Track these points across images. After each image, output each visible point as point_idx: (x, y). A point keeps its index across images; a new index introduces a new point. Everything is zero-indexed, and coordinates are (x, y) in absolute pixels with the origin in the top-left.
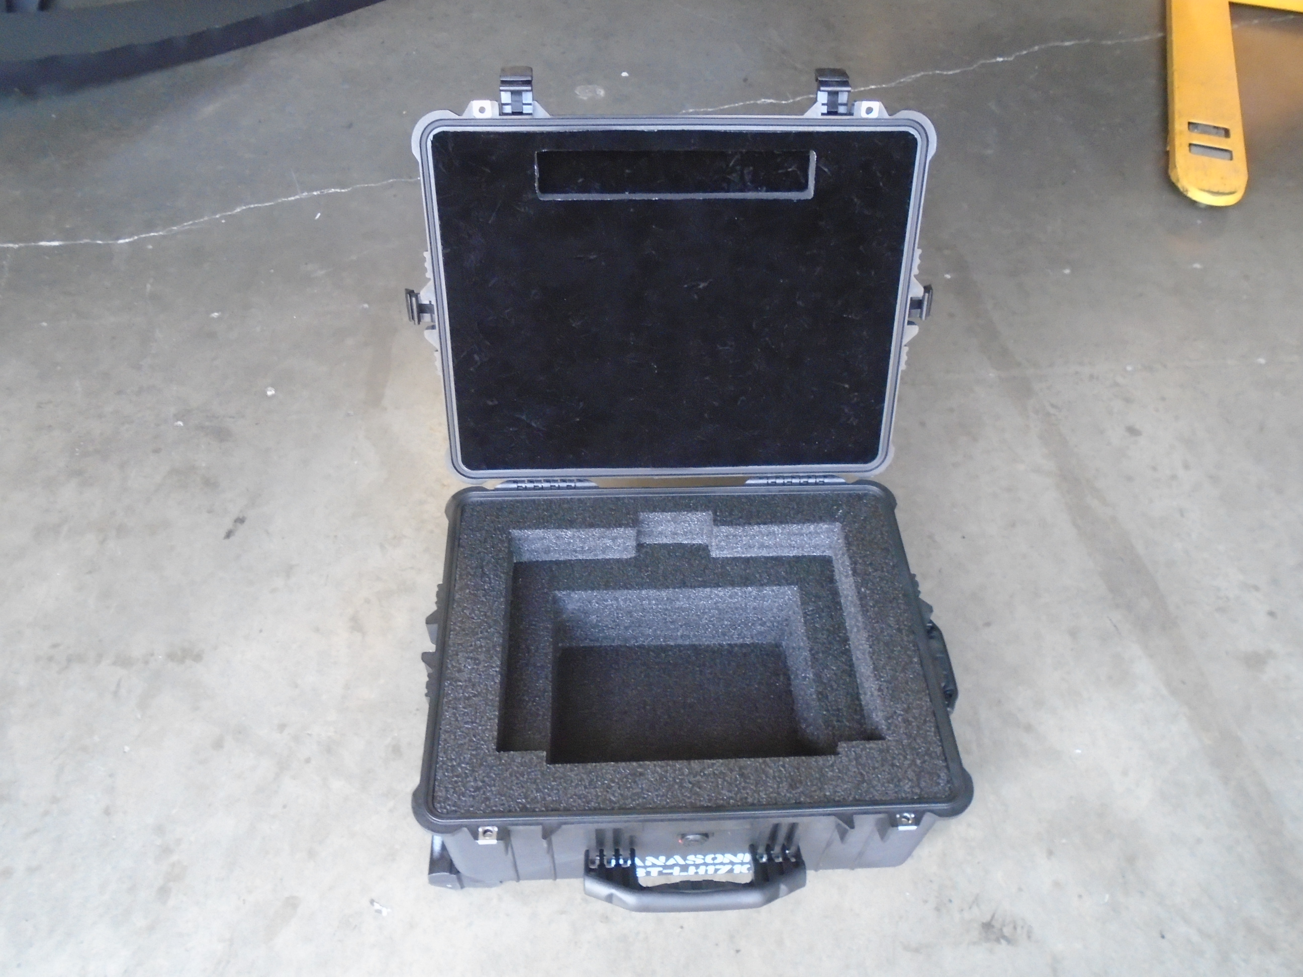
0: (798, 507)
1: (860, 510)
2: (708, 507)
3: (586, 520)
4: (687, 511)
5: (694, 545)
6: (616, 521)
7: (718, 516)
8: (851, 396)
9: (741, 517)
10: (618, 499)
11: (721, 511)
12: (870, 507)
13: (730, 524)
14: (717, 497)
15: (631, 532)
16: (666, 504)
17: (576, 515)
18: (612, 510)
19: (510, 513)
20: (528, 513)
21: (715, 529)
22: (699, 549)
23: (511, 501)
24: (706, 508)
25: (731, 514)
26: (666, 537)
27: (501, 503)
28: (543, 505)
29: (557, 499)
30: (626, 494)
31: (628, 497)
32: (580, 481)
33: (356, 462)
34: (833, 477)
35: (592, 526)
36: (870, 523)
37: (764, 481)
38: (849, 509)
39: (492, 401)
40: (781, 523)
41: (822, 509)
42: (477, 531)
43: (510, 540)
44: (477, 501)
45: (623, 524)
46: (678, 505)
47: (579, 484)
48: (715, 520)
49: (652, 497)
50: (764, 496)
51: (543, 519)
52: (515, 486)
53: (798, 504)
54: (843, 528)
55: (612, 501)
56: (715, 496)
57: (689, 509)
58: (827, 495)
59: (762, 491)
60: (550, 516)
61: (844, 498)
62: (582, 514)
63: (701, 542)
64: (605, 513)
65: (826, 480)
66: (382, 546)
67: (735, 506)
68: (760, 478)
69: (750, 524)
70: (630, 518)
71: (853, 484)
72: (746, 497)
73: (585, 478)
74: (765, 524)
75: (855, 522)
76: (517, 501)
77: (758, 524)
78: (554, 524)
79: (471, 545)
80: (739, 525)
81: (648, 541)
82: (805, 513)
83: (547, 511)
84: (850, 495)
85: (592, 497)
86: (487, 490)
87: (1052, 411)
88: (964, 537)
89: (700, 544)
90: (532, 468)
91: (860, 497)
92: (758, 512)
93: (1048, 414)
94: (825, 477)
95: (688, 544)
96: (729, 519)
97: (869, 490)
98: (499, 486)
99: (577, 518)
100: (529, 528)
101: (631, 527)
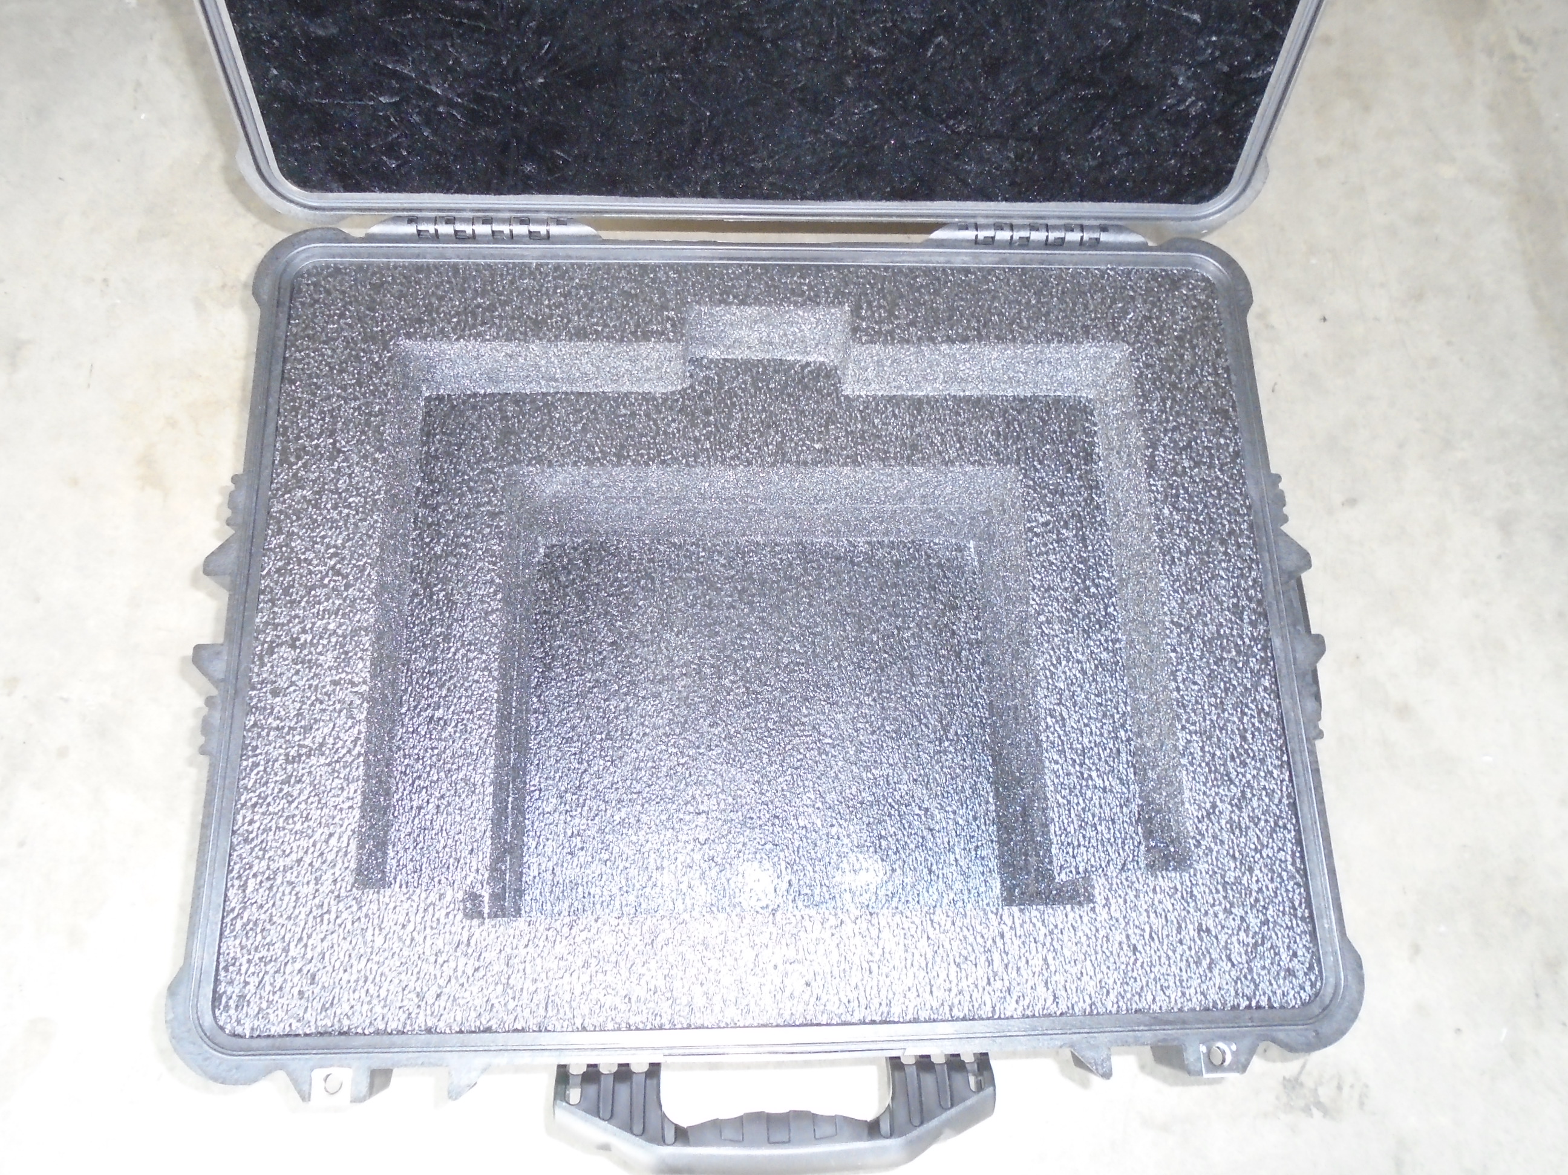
0: (1038, 302)
1: (1173, 313)
2: (843, 294)
3: (569, 321)
4: (796, 303)
5: (808, 364)
6: (638, 325)
7: (863, 319)
8: (1201, 43)
9: (913, 323)
10: (644, 268)
11: (870, 304)
12: (1194, 307)
13: (888, 338)
14: (863, 272)
15: (674, 350)
16: (749, 286)
17: (548, 306)
18: (627, 295)
19: (401, 296)
20: (441, 299)
21: (856, 350)
22: (818, 375)
23: (404, 267)
24: (839, 297)
25: (891, 313)
26: (749, 348)
27: (381, 269)
28: (474, 278)
29: (506, 265)
30: (663, 258)
31: (665, 265)
32: (559, 222)
33: (143, 116)
34: (1120, 229)
35: (581, 334)
36: (1193, 347)
37: (970, 234)
38: (1150, 311)
39: (323, 26)
40: (1000, 339)
41: (1092, 307)
42: (325, 343)
43: (402, 360)
44: (328, 267)
45: (652, 332)
46: (776, 287)
47: (555, 230)
48: (855, 330)
49: (719, 266)
50: (967, 271)
51: (474, 316)
52: (411, 229)
53: (1038, 293)
54: (1133, 358)
55: (629, 273)
56: (861, 266)
57: (800, 300)
58: (1103, 273)
59: (962, 258)
60: (491, 308)
61: (1142, 283)
62: (561, 304)
63: (822, 359)
64: (615, 305)
65: (1104, 237)
66: (199, 306)
67: (901, 296)
68: (966, 228)
69: (932, 340)
70: (668, 318)
71: (1159, 248)
72: (927, 272)
73: (569, 216)
74: (965, 340)
75: (1160, 343)
76: (419, 269)
77: (950, 340)
78: (500, 327)
79: (310, 376)
80: (908, 341)
81: (713, 354)
82: (1052, 317)
83: (484, 293)
84: (1154, 276)
85: (587, 262)
86: (347, 239)
87: (1519, 49)
88: (1325, 319)
89: (822, 364)
90: (447, 190)
91: (1175, 283)
92: (952, 310)
93: (1512, 57)
94: (1104, 229)
95: (796, 362)
96: (885, 327)
97: (1195, 266)
98: (377, 229)
99: (551, 317)
100: (443, 334)
101: (669, 340)
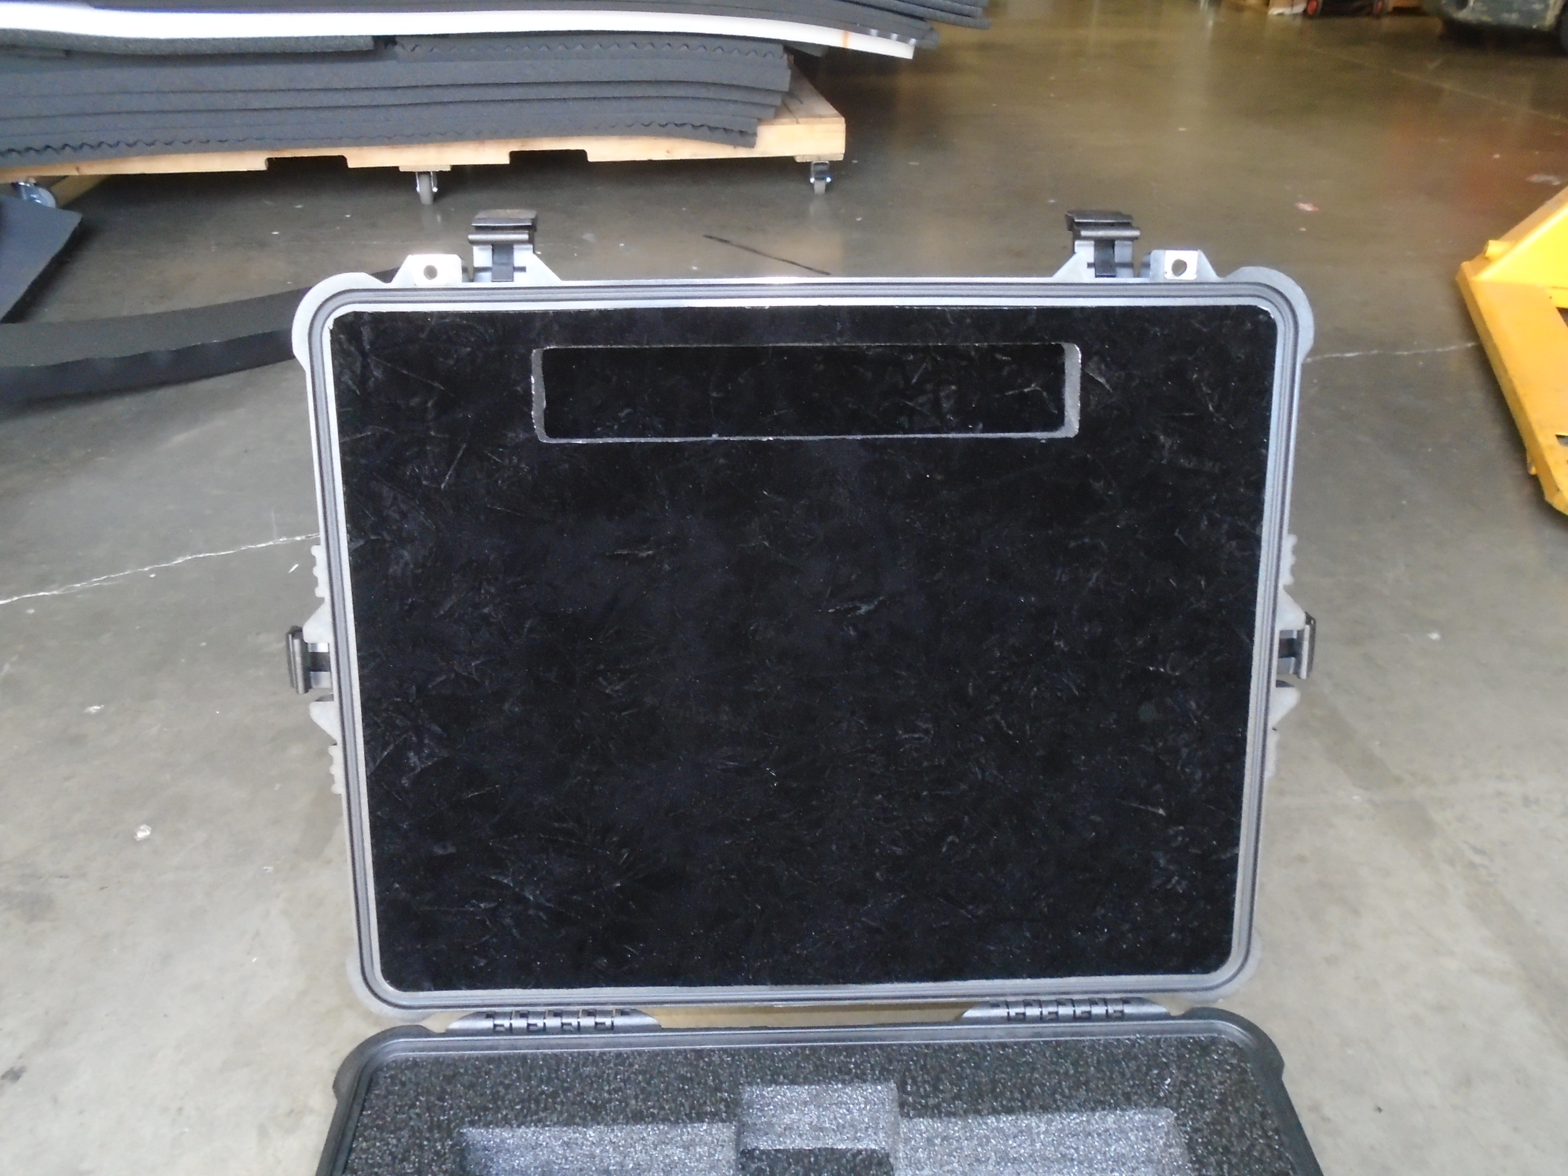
0: (1076, 1071)
1: (1209, 1077)
2: (888, 1071)
3: (627, 1105)
4: (843, 1082)
5: (859, 1152)
6: (692, 1107)
7: (909, 1094)
8: (1171, 832)
9: (958, 1097)
10: (699, 1054)
11: (915, 1082)
12: (1228, 1071)
13: (934, 1111)
14: (905, 1050)
15: (724, 1132)
16: (798, 1066)
17: (609, 1092)
18: (683, 1079)
19: (471, 1086)
20: (507, 1087)
21: (904, 1126)
22: (871, 1164)
23: (477, 1059)
24: (883, 1076)
25: (935, 1088)
26: (800, 1135)
27: (455, 1063)
28: (541, 1068)
29: (571, 1054)
30: (717, 1042)
31: (719, 1050)
32: (623, 1013)
33: (254, 960)
34: (1141, 1001)
35: (638, 1117)
36: (1237, 1110)
37: (1001, 1012)
38: (1187, 1076)
39: (445, 847)
40: (1045, 1109)
41: (1128, 1075)
42: (392, 1132)
43: (462, 1152)
44: (407, 1060)
45: (706, 1113)
46: (823, 1066)
47: (619, 1021)
48: (902, 1105)
49: (770, 1049)
50: (1004, 1046)
51: (537, 1102)
52: (488, 1024)
53: (1075, 1064)
54: (1180, 1121)
55: (686, 1058)
56: (902, 1045)
57: (847, 1077)
58: (1134, 1043)
59: (998, 1034)
60: (554, 1095)
61: (1172, 1050)
62: (620, 1089)
63: (873, 1147)
64: (670, 1088)
65: (1128, 1009)
66: (263, 1132)
67: (944, 1071)
68: (996, 1005)
69: (978, 1112)
70: (722, 1100)
71: (1183, 1017)
72: (966, 1048)
73: (633, 1007)
74: (1009, 1111)
75: (1203, 1107)
76: (490, 1060)
77: (995, 1112)
78: (561, 1113)
79: (372, 1166)
80: (954, 1115)
81: (764, 1144)
82: (1092, 1085)
83: (549, 1081)
84: (1183, 1043)
85: (646, 1049)
86: (428, 1034)
87: (1477, 859)
88: (1380, 1110)
89: (874, 1151)
90: (524, 985)
91: (1204, 1048)
92: (994, 1082)
93: (1472, 865)
94: (1126, 1002)
95: (847, 1150)
96: (932, 1101)
97: (1220, 1032)
98: (456, 1025)
99: (610, 1101)
100: (506, 1122)
101: (723, 1121)
